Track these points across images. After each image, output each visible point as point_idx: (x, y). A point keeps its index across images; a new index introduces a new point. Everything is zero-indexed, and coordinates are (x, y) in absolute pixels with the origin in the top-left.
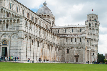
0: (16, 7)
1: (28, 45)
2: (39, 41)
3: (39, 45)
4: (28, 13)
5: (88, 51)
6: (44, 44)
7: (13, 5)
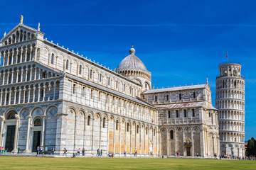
0: (64, 60)
1: (77, 125)
2: (104, 118)
3: (104, 125)
4: (90, 69)
5: (212, 133)
6: (117, 122)
7: (57, 57)
